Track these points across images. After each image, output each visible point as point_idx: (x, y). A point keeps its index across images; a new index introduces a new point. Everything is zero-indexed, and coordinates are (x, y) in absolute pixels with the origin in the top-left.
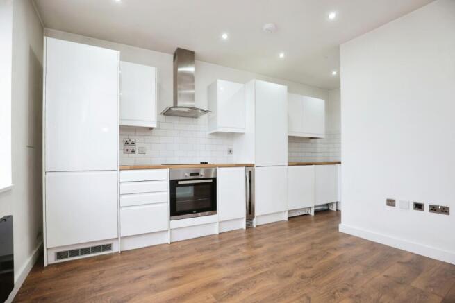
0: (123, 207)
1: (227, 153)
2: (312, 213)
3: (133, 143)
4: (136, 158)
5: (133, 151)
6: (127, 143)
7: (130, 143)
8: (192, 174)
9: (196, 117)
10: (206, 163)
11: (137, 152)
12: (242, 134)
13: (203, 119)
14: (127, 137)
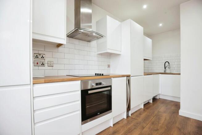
0: (37, 123)
1: (107, 67)
2: (151, 102)
3: (43, 57)
4: (45, 71)
5: (43, 64)
6: (37, 57)
7: (40, 57)
8: (97, 84)
9: (89, 41)
10: (103, 75)
11: (46, 65)
12: (119, 55)
13: (94, 43)
14: (37, 52)
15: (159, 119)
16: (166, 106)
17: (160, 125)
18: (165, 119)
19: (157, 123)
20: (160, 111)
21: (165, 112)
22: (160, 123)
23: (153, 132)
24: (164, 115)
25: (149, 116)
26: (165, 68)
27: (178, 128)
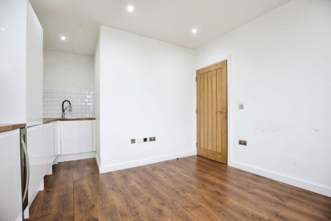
15: (83, 191)
16: (78, 170)
17: (90, 198)
18: (91, 187)
19: (85, 198)
20: (74, 180)
21: (82, 178)
22: (89, 196)
23: (90, 213)
24: (85, 182)
25: (65, 195)
26: (63, 111)
27: (110, 188)
